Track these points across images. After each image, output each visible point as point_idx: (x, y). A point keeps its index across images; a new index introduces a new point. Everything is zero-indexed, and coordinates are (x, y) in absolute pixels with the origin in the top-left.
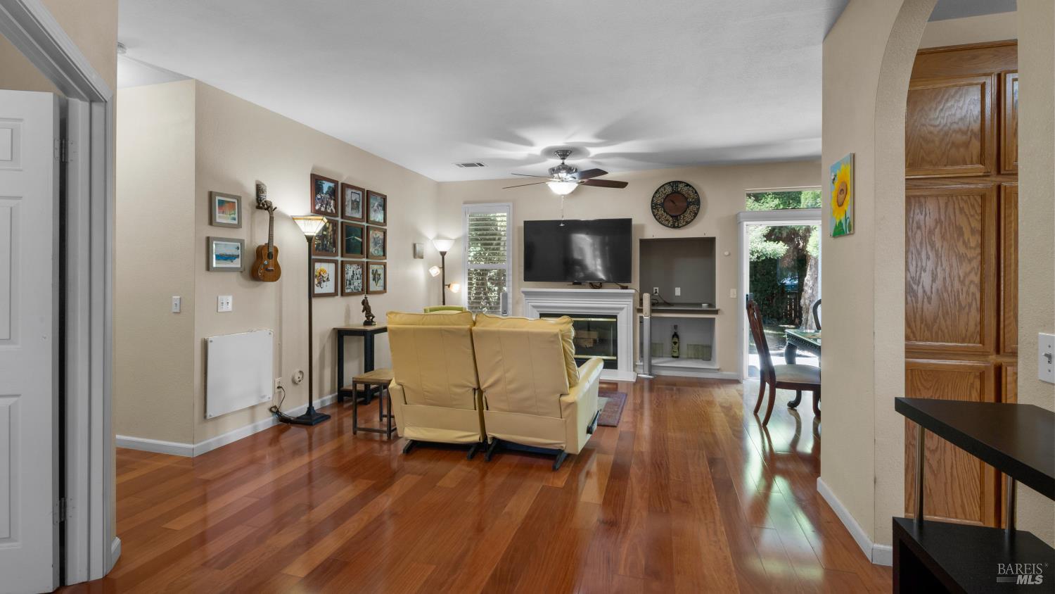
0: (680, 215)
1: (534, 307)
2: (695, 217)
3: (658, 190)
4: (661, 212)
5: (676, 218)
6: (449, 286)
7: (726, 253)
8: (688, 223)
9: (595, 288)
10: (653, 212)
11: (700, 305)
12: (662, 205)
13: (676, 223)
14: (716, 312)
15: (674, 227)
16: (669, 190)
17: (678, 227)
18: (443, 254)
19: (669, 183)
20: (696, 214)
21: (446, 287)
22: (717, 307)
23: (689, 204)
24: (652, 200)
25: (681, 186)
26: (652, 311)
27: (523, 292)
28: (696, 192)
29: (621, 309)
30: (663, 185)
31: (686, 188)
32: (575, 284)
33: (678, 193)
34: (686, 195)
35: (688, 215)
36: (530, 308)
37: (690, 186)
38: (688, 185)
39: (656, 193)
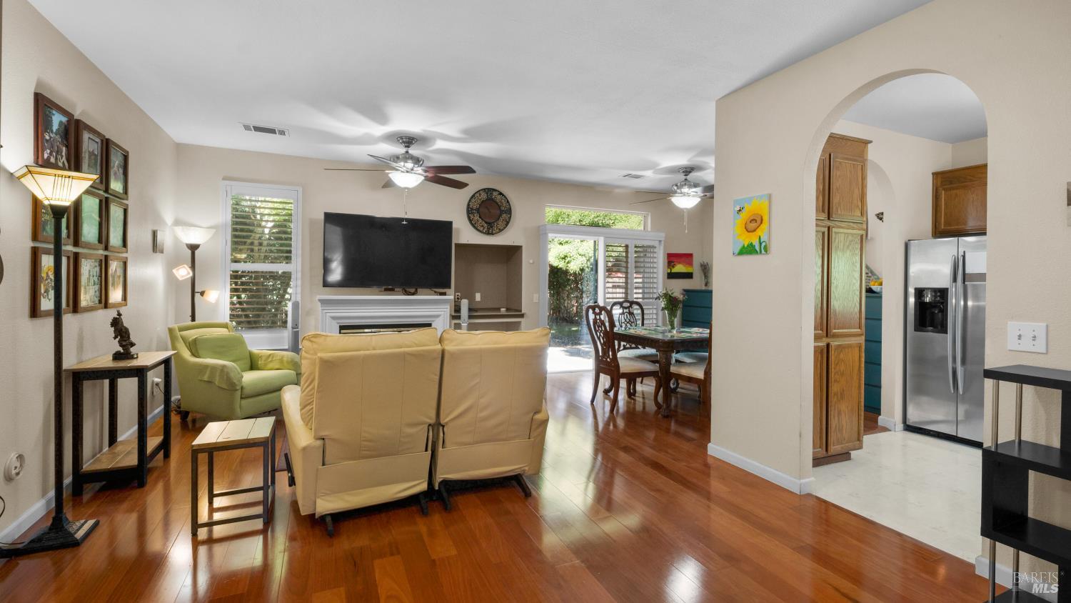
0: (494, 222)
1: (334, 318)
2: (507, 225)
3: (473, 196)
4: (477, 217)
5: (490, 225)
6: (202, 293)
7: (531, 261)
8: (501, 230)
9: (408, 295)
10: (469, 218)
11: (498, 309)
12: (478, 210)
13: (490, 230)
14: (522, 316)
15: (488, 233)
16: (484, 196)
17: (492, 234)
18: (193, 248)
19: (484, 189)
20: (507, 223)
21: (197, 296)
22: (523, 312)
23: (502, 212)
24: (468, 205)
25: (495, 193)
26: (470, 317)
27: (319, 300)
28: (508, 202)
29: (438, 316)
30: (479, 191)
31: (499, 197)
32: (386, 290)
33: (492, 200)
34: (499, 203)
35: (501, 223)
36: (328, 320)
37: (503, 195)
38: (501, 194)
39: (472, 197)
